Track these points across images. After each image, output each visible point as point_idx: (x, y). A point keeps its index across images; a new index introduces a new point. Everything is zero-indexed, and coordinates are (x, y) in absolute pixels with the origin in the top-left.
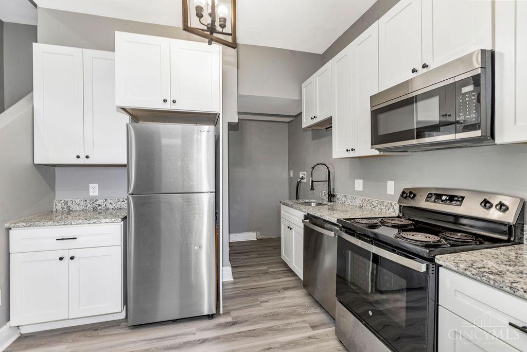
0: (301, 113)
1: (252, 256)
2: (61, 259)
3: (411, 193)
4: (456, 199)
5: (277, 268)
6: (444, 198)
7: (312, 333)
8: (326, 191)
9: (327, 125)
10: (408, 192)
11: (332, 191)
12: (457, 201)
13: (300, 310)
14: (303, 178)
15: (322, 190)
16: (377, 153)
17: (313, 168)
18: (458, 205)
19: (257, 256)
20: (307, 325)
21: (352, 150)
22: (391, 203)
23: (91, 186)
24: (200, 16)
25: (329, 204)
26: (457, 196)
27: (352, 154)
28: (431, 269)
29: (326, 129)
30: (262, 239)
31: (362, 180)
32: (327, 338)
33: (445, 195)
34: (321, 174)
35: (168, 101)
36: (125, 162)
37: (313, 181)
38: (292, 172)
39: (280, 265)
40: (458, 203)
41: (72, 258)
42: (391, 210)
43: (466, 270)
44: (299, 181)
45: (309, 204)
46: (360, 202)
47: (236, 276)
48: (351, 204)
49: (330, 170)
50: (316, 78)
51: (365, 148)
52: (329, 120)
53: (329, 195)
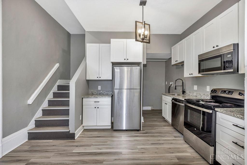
0: (171, 58)
1: (150, 115)
2: (95, 108)
3: (215, 90)
4: (231, 92)
5: (160, 119)
6: (227, 92)
7: (175, 138)
8: (181, 90)
9: (182, 64)
10: (214, 90)
11: (184, 90)
12: (231, 93)
13: (170, 132)
14: (171, 85)
15: (180, 89)
16: (201, 75)
17: (176, 80)
18: (231, 95)
19: (152, 115)
20: (173, 136)
21: (192, 74)
22: (208, 95)
23: (99, 86)
24: (140, 36)
25: (183, 95)
26: (231, 91)
27: (191, 76)
28: (213, 112)
29: (182, 65)
30: (153, 110)
31: (197, 86)
32: (180, 140)
33: (227, 91)
34: (179, 83)
35: (126, 59)
36: (111, 79)
37: (176, 86)
38: (167, 82)
39: (162, 119)
40: (231, 94)
41: (98, 108)
42: (208, 97)
43: (223, 111)
44: (170, 86)
45: (174, 95)
46: (196, 94)
47: (145, 121)
48: (192, 95)
49: (184, 82)
50: (178, 46)
51: (196, 74)
52: (183, 62)
53: (183, 92)
